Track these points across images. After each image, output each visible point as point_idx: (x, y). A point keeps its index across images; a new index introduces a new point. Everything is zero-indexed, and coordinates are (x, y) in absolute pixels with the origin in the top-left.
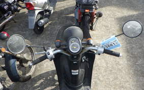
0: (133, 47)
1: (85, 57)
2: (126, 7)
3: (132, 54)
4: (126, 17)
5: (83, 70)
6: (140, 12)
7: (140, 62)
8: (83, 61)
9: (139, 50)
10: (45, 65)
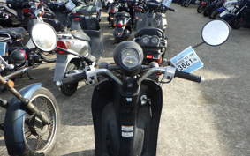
0: (227, 122)
1: (145, 96)
2: (210, 69)
3: (227, 132)
4: (211, 81)
5: (142, 131)
6: (233, 76)
7: (242, 144)
8: (143, 103)
9: (239, 127)
10: (72, 142)
